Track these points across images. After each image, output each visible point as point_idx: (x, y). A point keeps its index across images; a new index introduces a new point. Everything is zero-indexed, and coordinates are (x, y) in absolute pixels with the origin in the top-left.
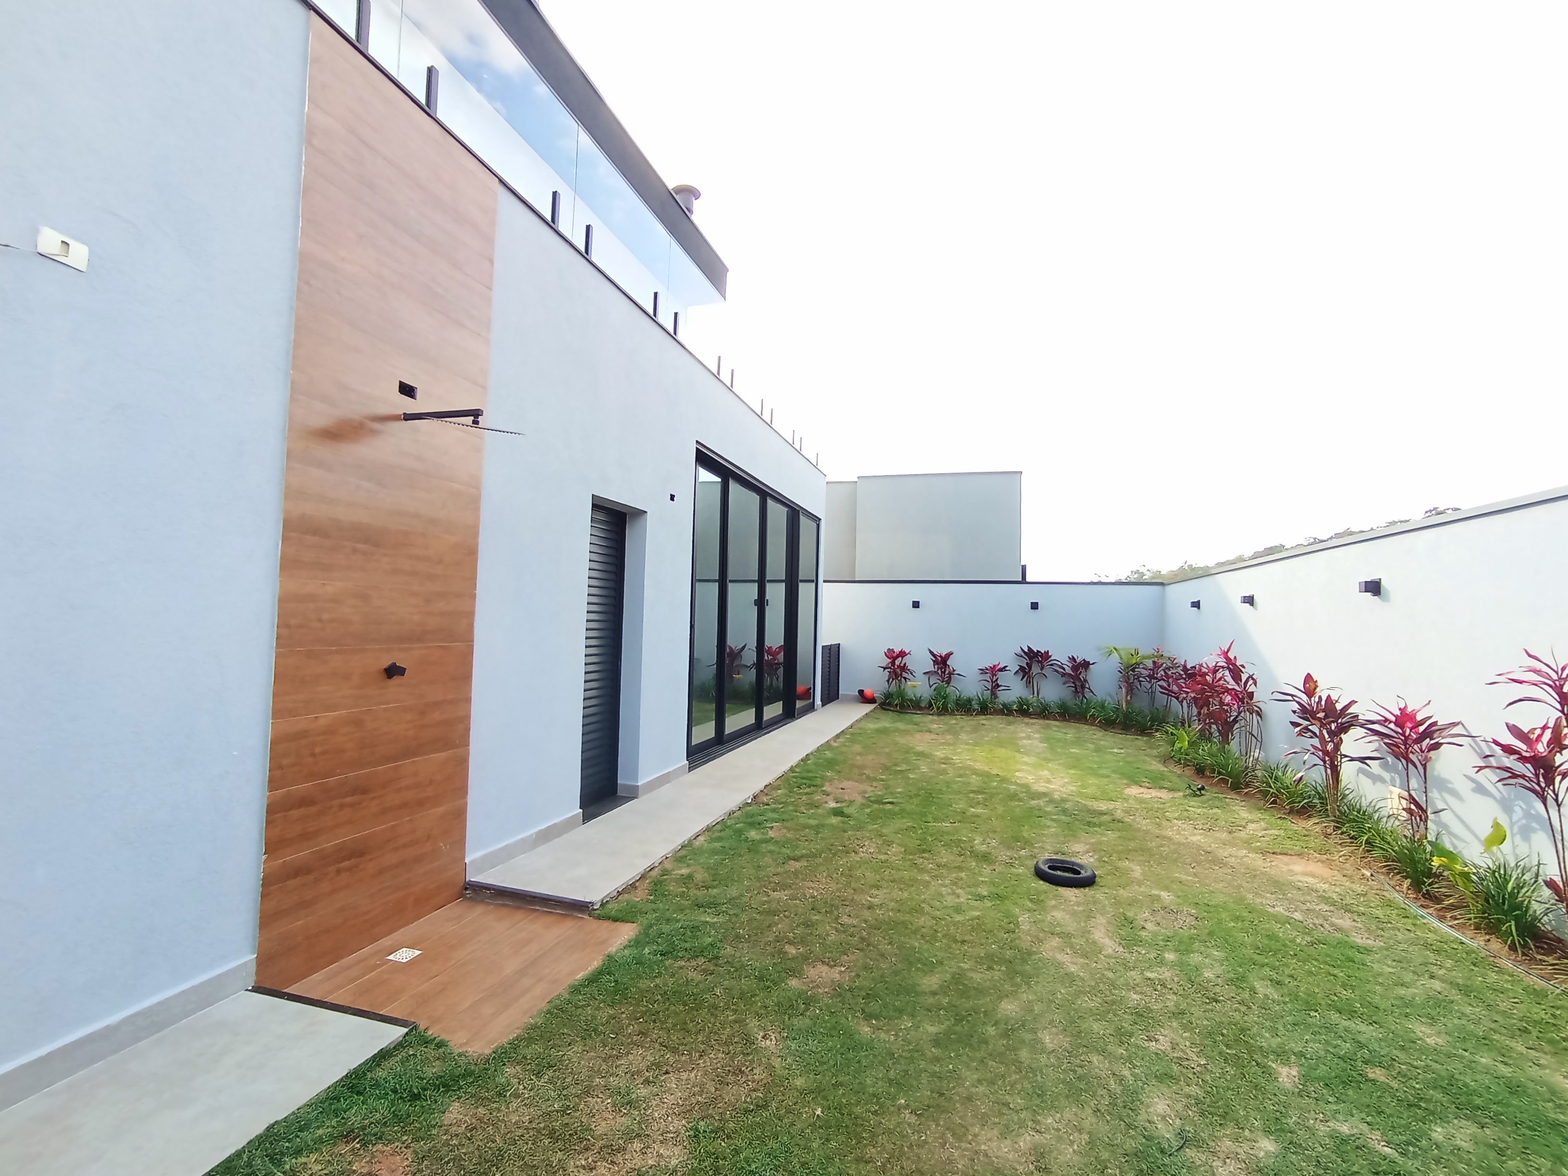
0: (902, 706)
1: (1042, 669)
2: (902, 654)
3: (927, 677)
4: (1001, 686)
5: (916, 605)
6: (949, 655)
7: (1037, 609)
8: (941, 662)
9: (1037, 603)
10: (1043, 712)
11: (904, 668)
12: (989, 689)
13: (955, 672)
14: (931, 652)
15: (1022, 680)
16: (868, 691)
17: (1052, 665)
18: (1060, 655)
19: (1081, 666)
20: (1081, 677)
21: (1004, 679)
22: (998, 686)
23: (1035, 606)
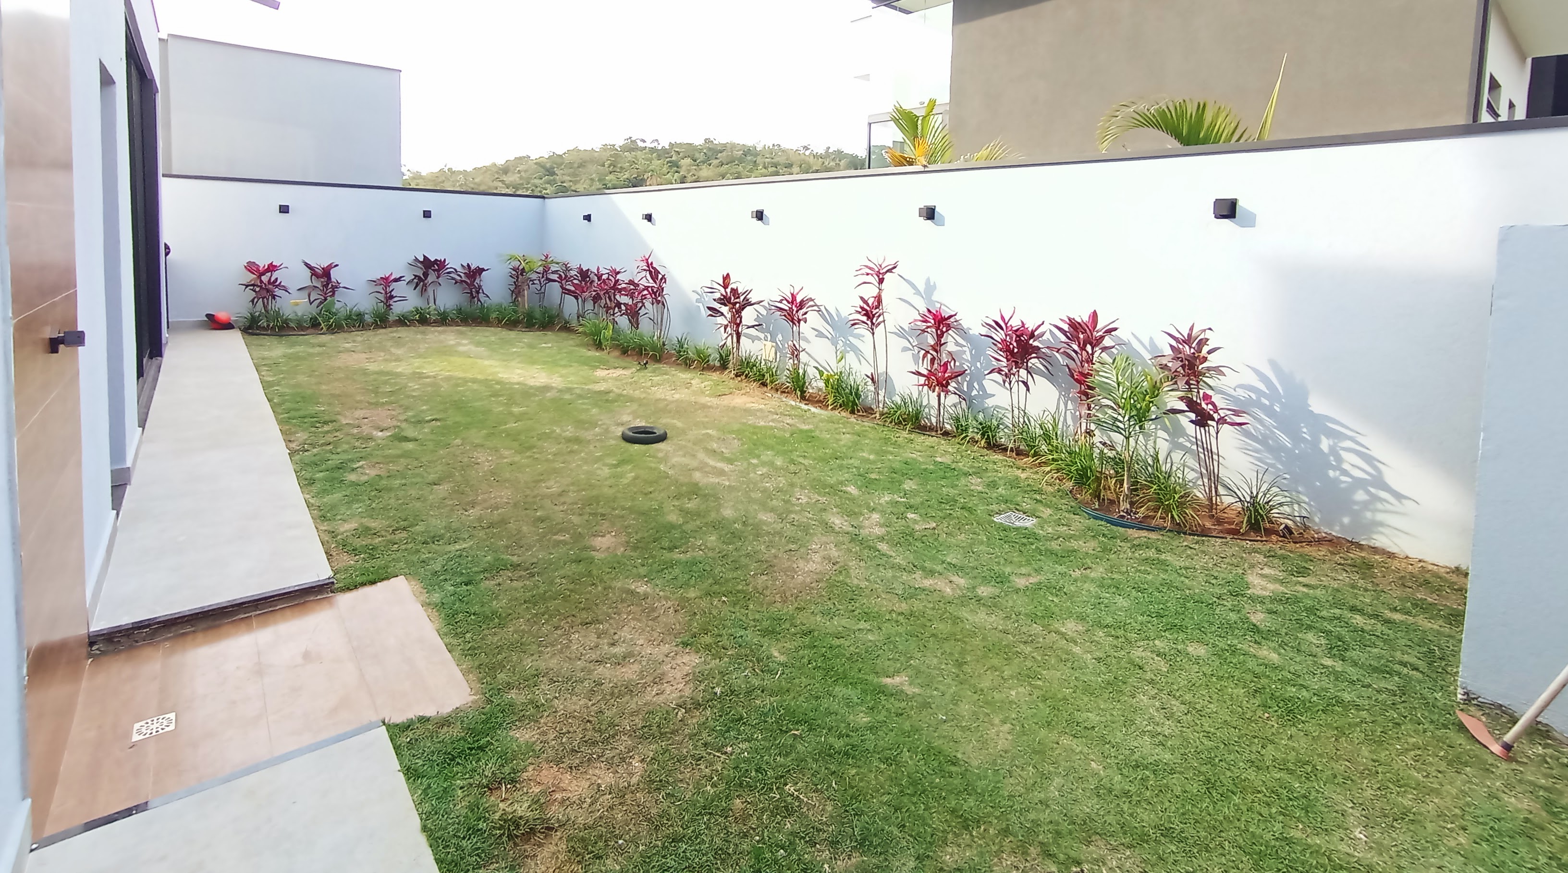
0: (281, 328)
1: (438, 278)
2: (272, 268)
3: (305, 293)
4: (396, 296)
5: (284, 209)
6: (331, 267)
7: (430, 217)
8: (323, 275)
9: (430, 211)
10: (443, 320)
11: (274, 283)
12: (382, 302)
13: (341, 285)
14: (307, 265)
15: (415, 289)
16: (222, 315)
17: (449, 273)
18: (455, 263)
19: (474, 273)
20: (475, 284)
21: (399, 289)
22: (392, 297)
23: (427, 214)
